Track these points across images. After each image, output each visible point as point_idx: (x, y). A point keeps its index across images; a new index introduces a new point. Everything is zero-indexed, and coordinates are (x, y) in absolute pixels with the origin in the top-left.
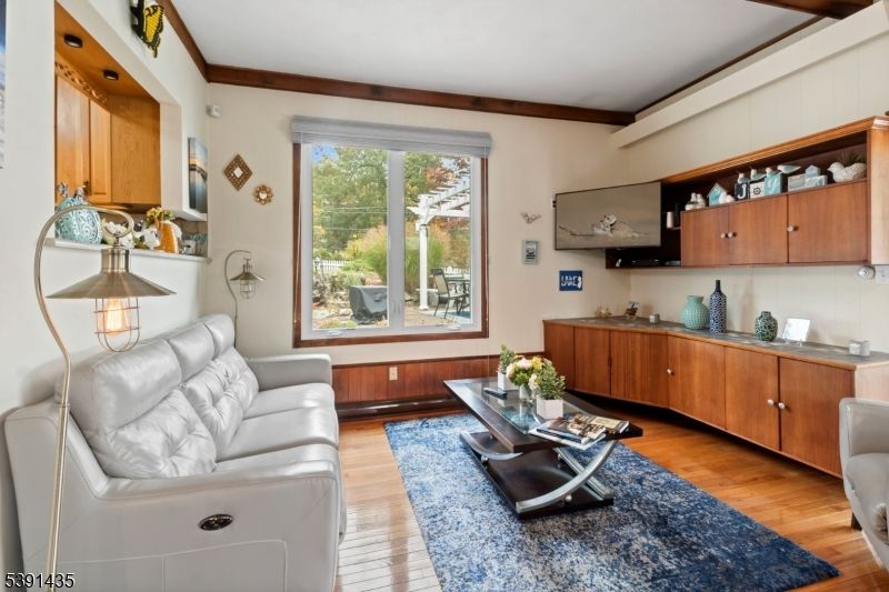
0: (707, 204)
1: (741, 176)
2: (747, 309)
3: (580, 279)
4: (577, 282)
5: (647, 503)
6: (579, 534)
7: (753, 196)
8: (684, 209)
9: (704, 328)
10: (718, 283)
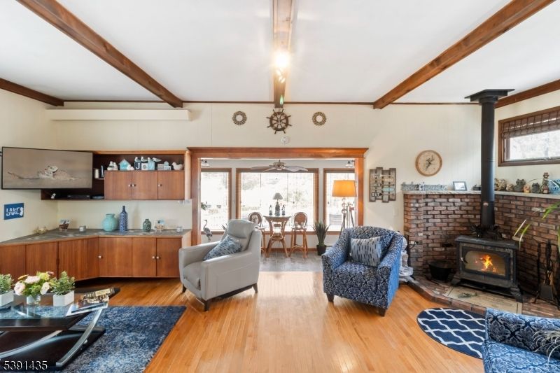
0: (119, 169)
1: (136, 158)
2: (136, 218)
3: (22, 209)
4: (19, 211)
5: (117, 323)
6: (98, 354)
7: (143, 169)
8: (106, 169)
9: (117, 230)
10: (124, 207)
